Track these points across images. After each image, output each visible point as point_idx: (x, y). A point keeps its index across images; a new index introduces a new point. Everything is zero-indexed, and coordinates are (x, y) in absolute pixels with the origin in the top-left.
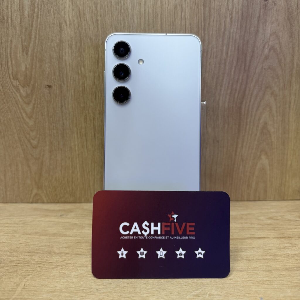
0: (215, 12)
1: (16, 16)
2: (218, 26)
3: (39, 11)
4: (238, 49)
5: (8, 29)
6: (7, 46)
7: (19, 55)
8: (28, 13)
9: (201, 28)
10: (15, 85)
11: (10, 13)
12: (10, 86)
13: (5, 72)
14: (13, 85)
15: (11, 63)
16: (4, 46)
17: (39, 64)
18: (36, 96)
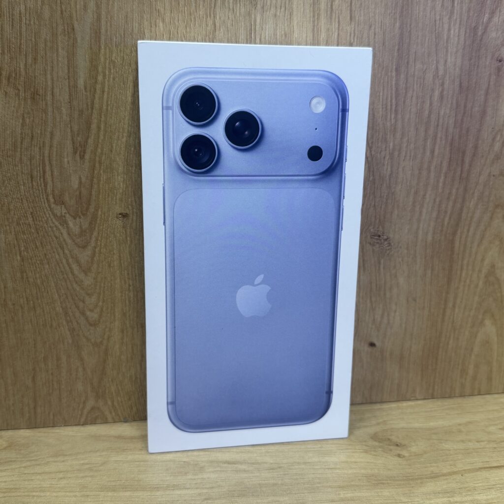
0: (415, 82)
1: (62, 88)
2: (419, 105)
3: (106, 80)
4: (451, 144)
5: (45, 111)
6: (44, 142)
7: (66, 160)
8: (85, 83)
9: (391, 109)
10: (59, 214)
11: (49, 83)
12: (48, 216)
13: (39, 190)
14: (55, 215)
15: (50, 175)
16: (37, 143)
17: (105, 176)
18: (98, 233)
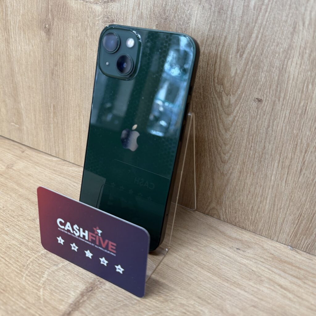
1: (239, 6)
3: (270, 3)
5: (225, 22)
6: (220, 43)
7: (231, 56)
10: (218, 91)
11: (231, 2)
12: (212, 90)
13: (210, 73)
14: (216, 91)
15: (219, 64)
16: (215, 42)
17: (253, 71)
18: (239, 108)
